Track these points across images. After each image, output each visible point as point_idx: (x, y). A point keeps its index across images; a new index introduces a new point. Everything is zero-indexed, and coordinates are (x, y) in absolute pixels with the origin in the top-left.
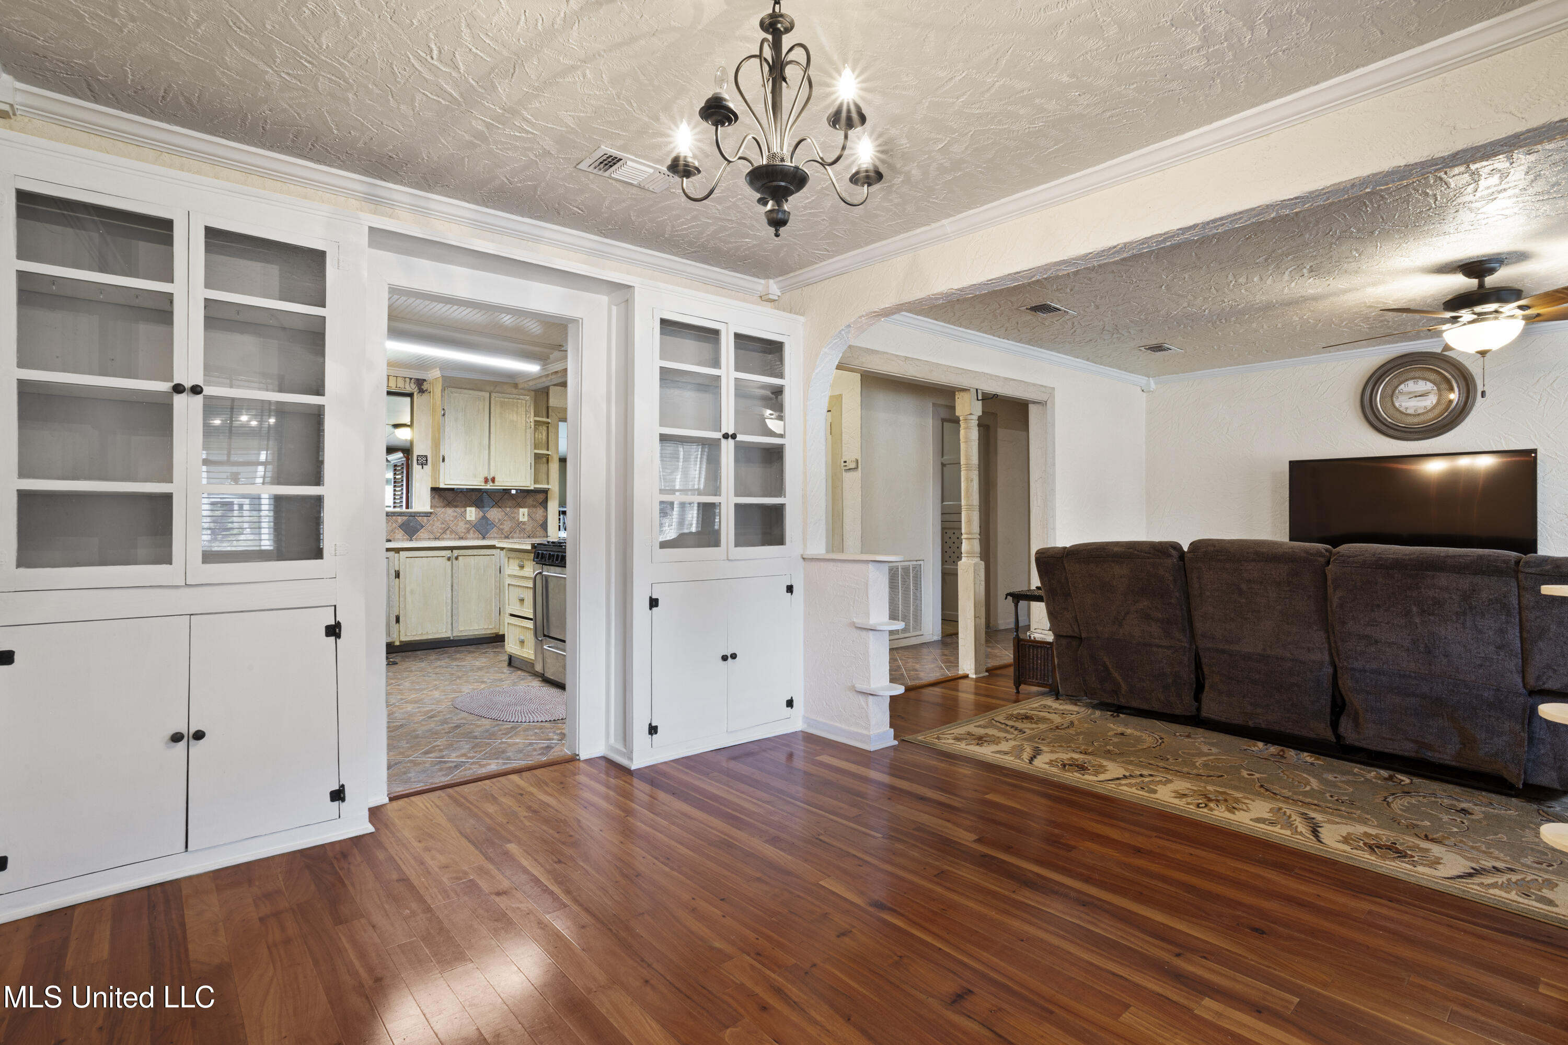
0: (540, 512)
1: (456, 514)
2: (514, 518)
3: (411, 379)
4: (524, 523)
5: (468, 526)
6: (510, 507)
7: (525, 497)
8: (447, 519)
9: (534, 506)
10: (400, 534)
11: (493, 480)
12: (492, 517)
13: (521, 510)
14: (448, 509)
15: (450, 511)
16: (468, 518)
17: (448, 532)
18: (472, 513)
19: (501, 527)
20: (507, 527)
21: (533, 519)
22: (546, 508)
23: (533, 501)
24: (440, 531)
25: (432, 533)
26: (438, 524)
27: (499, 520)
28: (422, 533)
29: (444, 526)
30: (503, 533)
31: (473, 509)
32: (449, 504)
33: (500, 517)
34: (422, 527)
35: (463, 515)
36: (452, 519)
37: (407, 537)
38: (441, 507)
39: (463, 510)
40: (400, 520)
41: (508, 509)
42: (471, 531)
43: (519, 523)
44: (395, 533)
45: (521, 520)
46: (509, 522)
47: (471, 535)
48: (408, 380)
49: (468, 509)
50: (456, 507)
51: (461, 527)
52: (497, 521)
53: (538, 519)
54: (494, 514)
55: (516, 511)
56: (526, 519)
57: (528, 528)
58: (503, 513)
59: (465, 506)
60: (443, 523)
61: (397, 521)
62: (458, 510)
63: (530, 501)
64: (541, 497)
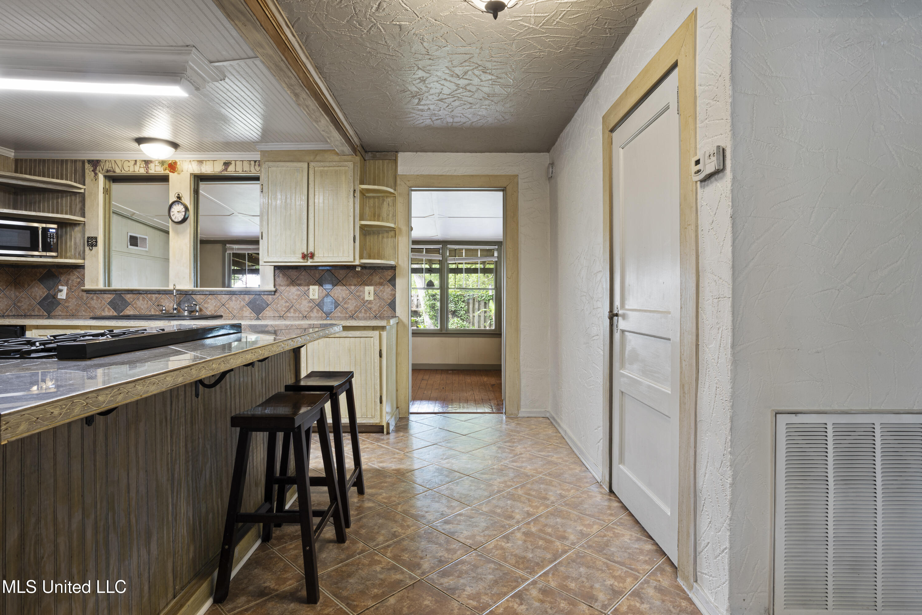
0: (388, 289)
1: (299, 293)
2: (359, 296)
3: (255, 161)
4: (370, 302)
5: (311, 304)
6: (355, 285)
7: (372, 275)
8: (291, 298)
9: (381, 284)
10: (247, 312)
11: (312, 256)
12: (336, 296)
13: (367, 288)
14: (292, 287)
15: (294, 291)
16: (311, 297)
17: (292, 310)
18: (314, 291)
19: (345, 306)
20: (351, 305)
21: (380, 298)
22: (394, 285)
23: (381, 278)
24: (284, 309)
25: (277, 311)
26: (282, 302)
27: (344, 299)
28: (268, 312)
29: (288, 304)
30: (347, 313)
31: (316, 287)
32: (293, 283)
33: (344, 295)
34: (268, 305)
35: (306, 293)
36: (296, 297)
37: (254, 315)
38: (285, 285)
39: (306, 288)
40: (247, 298)
41: (353, 287)
42: (315, 310)
43: (365, 302)
44: (243, 310)
45: (367, 298)
46: (353, 301)
47: (314, 314)
48: (253, 163)
49: (311, 287)
50: (299, 285)
51: (305, 305)
52: (341, 299)
53: (385, 297)
54: (340, 292)
55: (361, 288)
56: (372, 298)
57: (375, 307)
58: (348, 292)
59: (308, 284)
60: (287, 302)
61: (245, 300)
62: (301, 288)
63: (376, 279)
64: (389, 273)
